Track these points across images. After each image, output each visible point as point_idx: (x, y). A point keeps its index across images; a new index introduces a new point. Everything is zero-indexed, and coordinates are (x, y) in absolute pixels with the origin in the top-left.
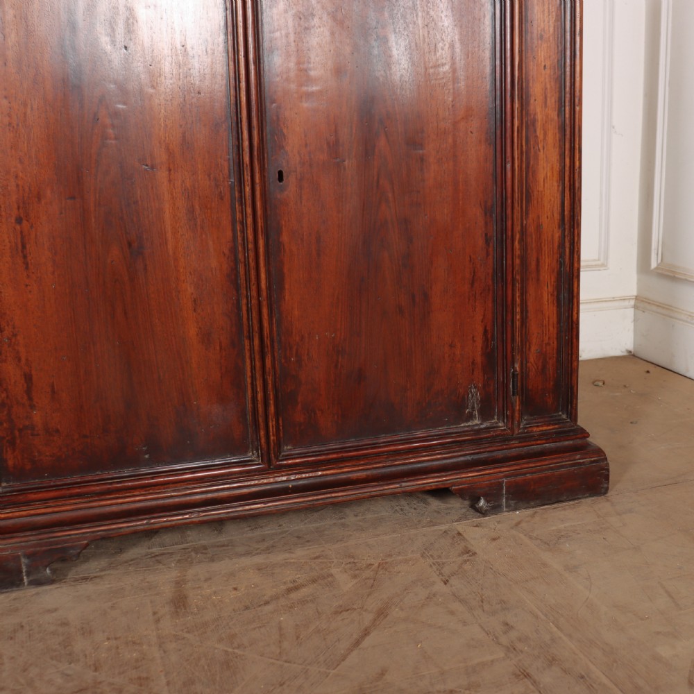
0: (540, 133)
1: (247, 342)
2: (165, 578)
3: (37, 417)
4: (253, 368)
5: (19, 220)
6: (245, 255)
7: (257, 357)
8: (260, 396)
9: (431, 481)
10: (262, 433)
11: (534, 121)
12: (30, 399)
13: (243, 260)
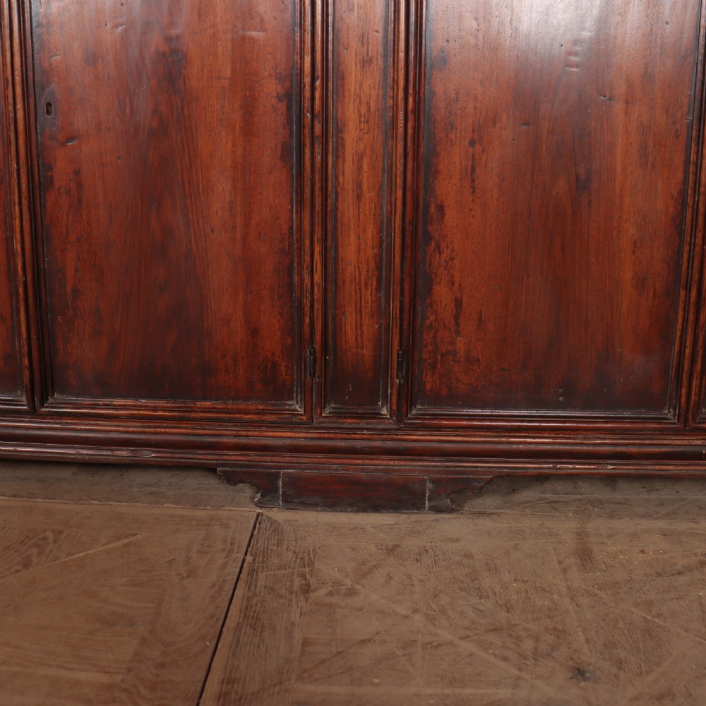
1: (682, 293)
2: (565, 526)
3: (461, 344)
4: (685, 320)
5: (472, 143)
6: (694, 199)
7: (692, 309)
8: (688, 351)
10: (684, 391)
12: (457, 324)
13: (691, 204)
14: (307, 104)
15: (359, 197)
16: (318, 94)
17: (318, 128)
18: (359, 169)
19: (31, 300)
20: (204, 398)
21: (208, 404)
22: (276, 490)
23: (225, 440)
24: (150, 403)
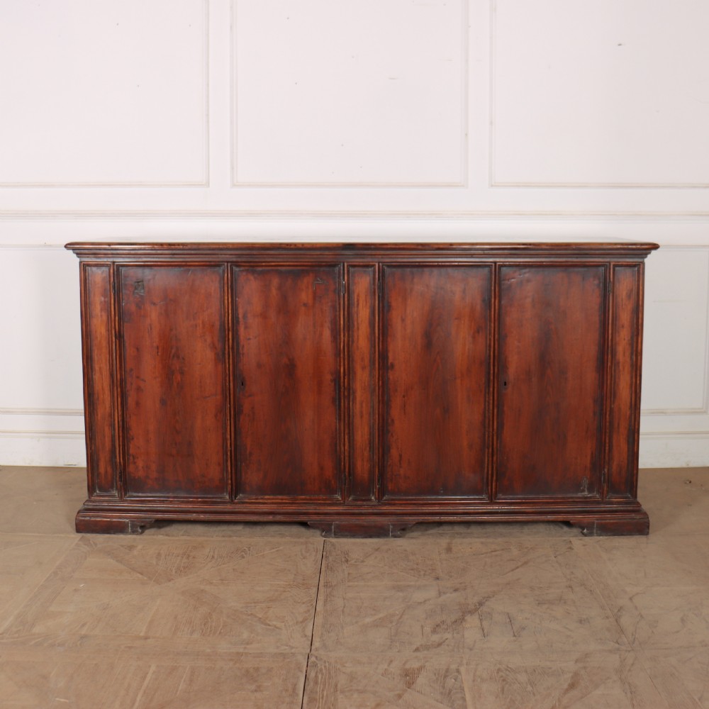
0: (621, 368)
1: (487, 450)
2: (444, 542)
3: (402, 471)
4: (488, 460)
5: (404, 397)
6: (488, 415)
7: (490, 455)
8: (490, 472)
9: (560, 517)
10: (490, 487)
11: (619, 363)
12: (400, 464)
13: (487, 417)
14: (342, 384)
15: (362, 417)
16: (346, 380)
17: (346, 394)
18: (362, 407)
19: (233, 458)
20: (302, 495)
21: (303, 497)
22: (331, 530)
24: (280, 497)
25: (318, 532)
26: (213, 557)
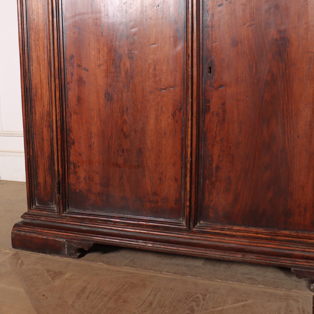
19: (193, 171)
20: (286, 229)
21: (287, 232)
23: (296, 253)
24: (254, 229)
25: (303, 283)
26: (151, 304)
